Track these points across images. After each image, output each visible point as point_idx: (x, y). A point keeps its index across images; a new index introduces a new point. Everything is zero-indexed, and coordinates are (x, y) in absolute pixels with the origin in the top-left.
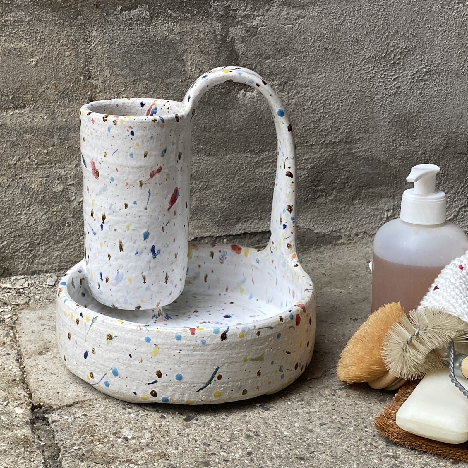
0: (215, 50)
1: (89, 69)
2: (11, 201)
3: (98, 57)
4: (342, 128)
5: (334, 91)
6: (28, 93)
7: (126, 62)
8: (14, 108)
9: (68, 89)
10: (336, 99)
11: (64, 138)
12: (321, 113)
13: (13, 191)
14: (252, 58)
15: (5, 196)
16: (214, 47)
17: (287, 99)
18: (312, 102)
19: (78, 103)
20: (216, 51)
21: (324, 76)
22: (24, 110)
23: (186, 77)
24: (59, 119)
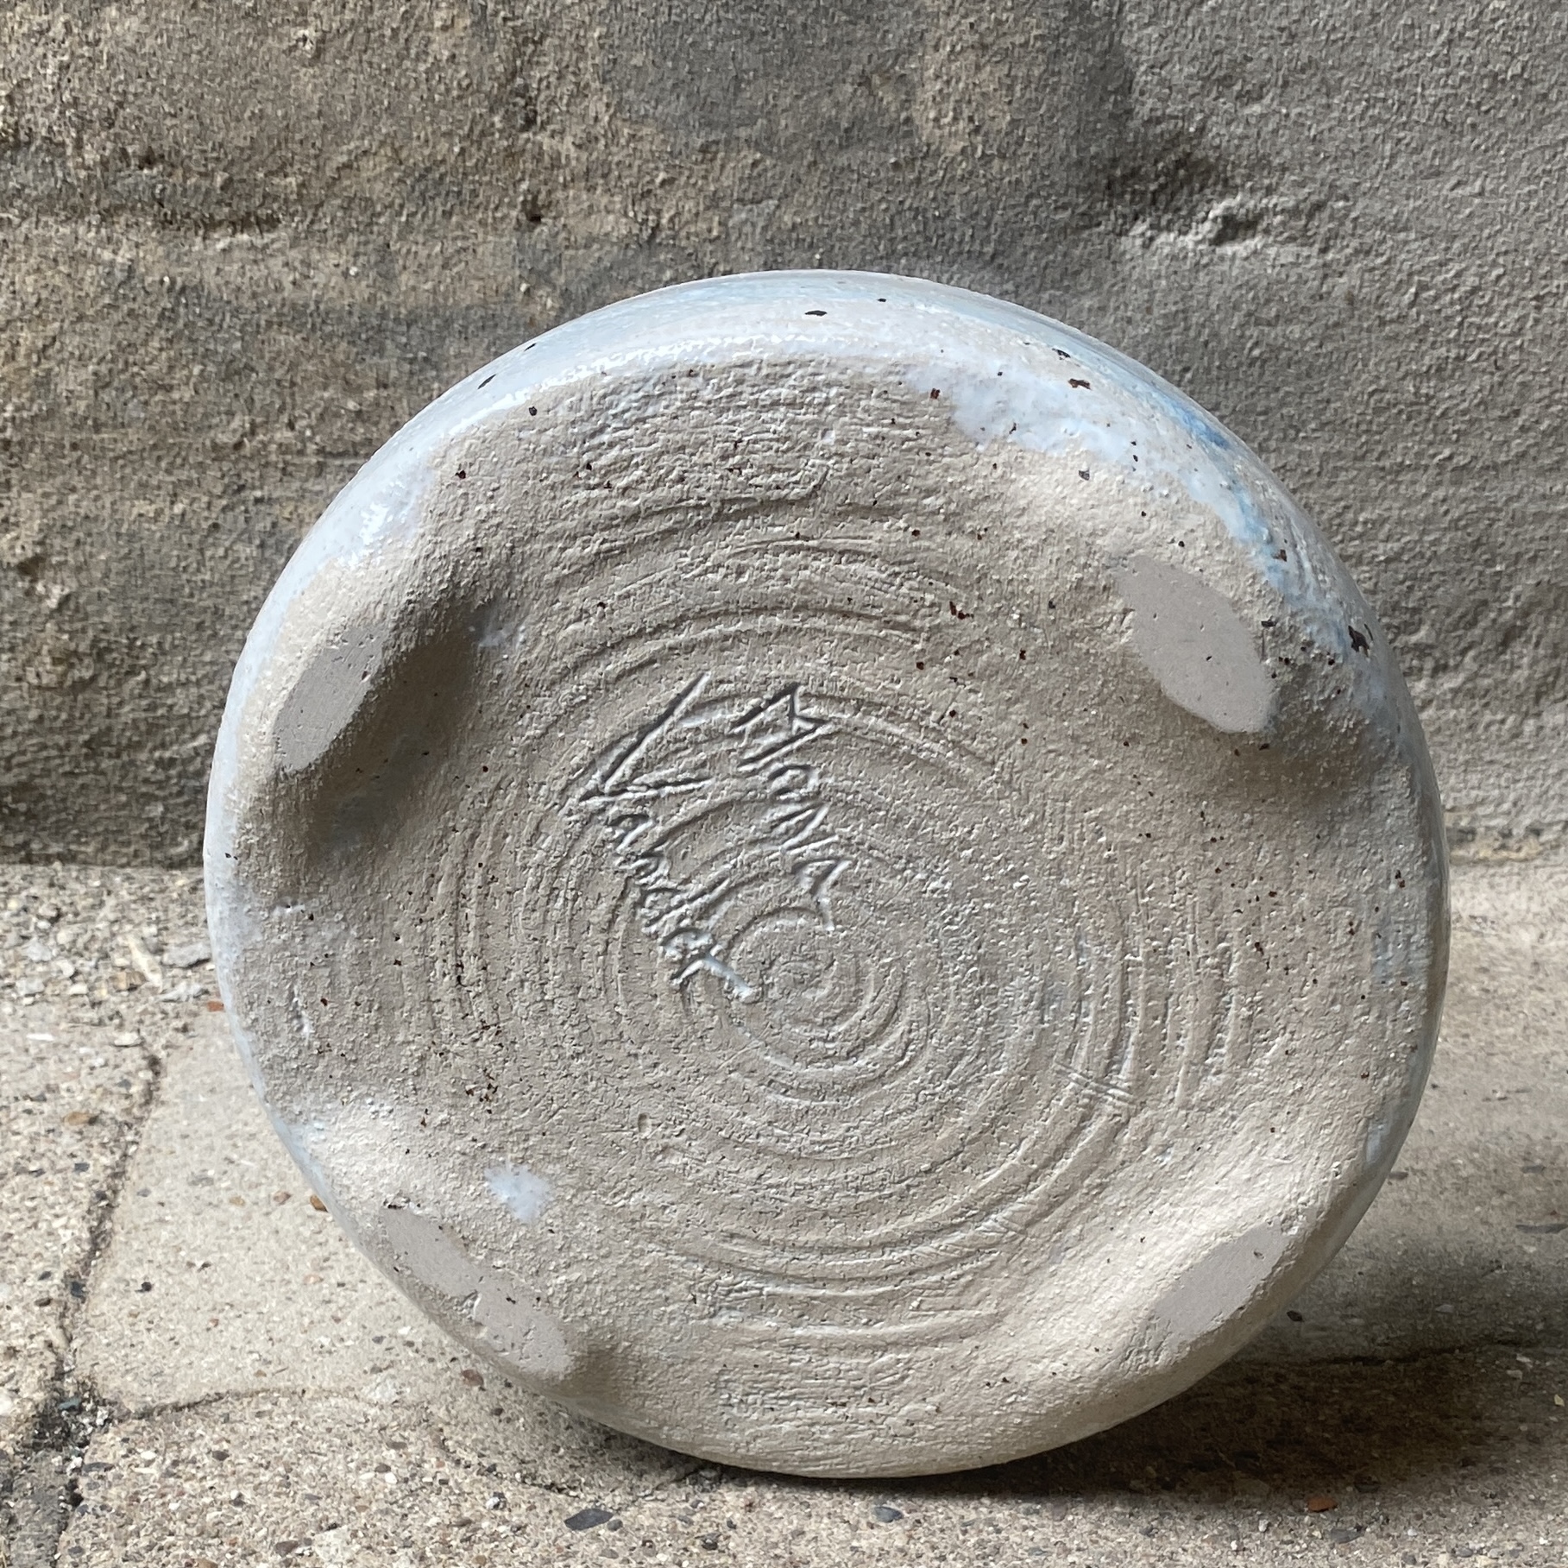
0: (1039, 44)
1: (526, 87)
2: (223, 586)
3: (564, 39)
4: (1528, 409)
5: (1511, 257)
6: (289, 170)
7: (674, 69)
8: (233, 224)
9: (443, 161)
10: (1516, 292)
11: (426, 359)
12: (1449, 341)
13: (231, 548)
14: (1191, 91)
15: (201, 563)
16: (1035, 32)
17: (1321, 273)
18: (1417, 295)
19: (483, 223)
20: (1044, 51)
21: (1477, 188)
22: (272, 236)
23: (914, 149)
24: (406, 280)
